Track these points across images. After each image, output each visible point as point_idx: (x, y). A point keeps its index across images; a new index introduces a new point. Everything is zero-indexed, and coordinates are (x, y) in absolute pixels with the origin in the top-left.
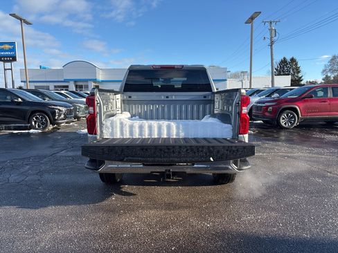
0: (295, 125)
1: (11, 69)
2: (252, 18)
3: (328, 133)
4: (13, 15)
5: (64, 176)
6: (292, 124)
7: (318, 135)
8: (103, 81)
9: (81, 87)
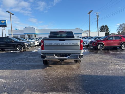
0: (103, 49)
1: (5, 30)
2: (90, 13)
3: (113, 51)
4: (8, 12)
5: (32, 63)
6: (102, 48)
7: (109, 52)
8: (37, 34)
9: (30, 36)
